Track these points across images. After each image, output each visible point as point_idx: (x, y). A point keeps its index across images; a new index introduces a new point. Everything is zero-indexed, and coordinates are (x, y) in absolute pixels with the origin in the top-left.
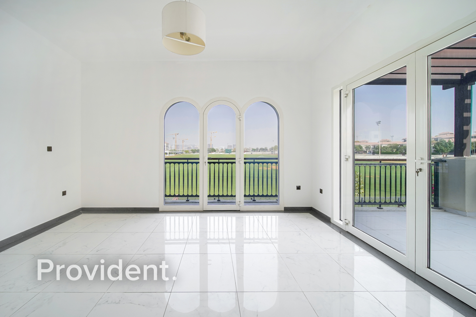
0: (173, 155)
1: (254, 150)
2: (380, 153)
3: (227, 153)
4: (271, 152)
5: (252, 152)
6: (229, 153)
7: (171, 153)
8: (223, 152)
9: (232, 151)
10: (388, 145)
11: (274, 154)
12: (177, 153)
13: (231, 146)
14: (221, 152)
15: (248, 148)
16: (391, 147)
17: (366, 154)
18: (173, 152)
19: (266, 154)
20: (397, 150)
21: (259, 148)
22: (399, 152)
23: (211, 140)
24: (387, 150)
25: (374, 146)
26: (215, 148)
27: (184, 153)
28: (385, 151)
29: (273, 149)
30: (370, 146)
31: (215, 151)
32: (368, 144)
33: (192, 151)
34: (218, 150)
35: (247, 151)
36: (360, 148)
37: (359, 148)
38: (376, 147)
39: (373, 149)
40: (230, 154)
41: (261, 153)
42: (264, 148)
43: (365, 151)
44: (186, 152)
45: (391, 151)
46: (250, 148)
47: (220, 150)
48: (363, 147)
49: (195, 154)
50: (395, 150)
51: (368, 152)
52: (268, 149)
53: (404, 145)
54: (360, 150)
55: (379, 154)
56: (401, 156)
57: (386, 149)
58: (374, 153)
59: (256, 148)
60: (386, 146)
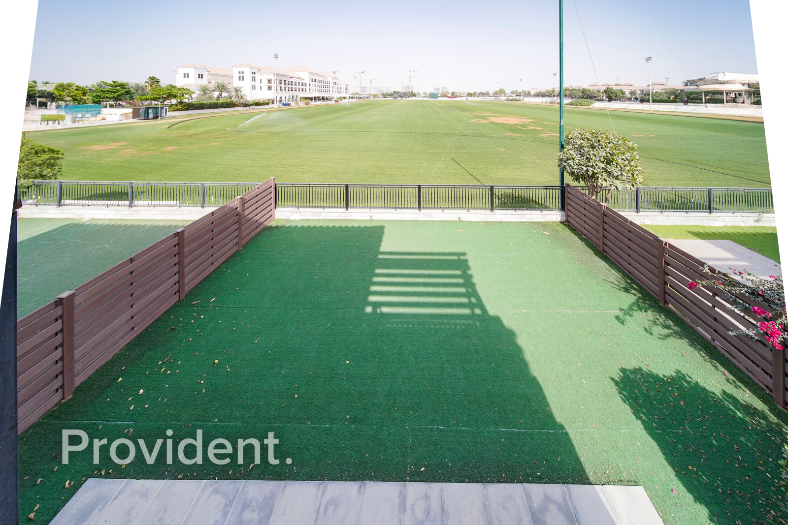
0: (355, 100)
1: (470, 95)
2: (651, 101)
3: (433, 98)
4: (494, 98)
5: (468, 98)
6: (435, 98)
7: (352, 98)
8: (426, 97)
9: (439, 95)
10: (662, 90)
11: (499, 100)
12: (360, 98)
13: (438, 89)
14: (424, 97)
15: (462, 92)
16: (666, 93)
17: (630, 102)
18: (355, 96)
19: (487, 100)
20: (676, 96)
21: (478, 92)
22: (679, 100)
23: (410, 81)
24: (661, 97)
25: (643, 91)
26: (415, 91)
27: (371, 97)
28: (658, 98)
29: (497, 94)
30: (636, 90)
31: (415, 96)
32: (633, 88)
33: (383, 94)
34: (419, 94)
35: (461, 96)
36: (623, 94)
37: (620, 94)
38: (644, 92)
39: (641, 96)
40: (437, 99)
41: (480, 99)
42: (484, 92)
43: (630, 97)
44: (375, 96)
45: (667, 99)
46: (464, 92)
47: (421, 93)
48: (626, 93)
49: (387, 99)
50: (672, 97)
51: (633, 99)
52: (491, 93)
53: (686, 91)
54: (622, 96)
55: (649, 102)
56: (681, 105)
57: (659, 95)
58: (642, 101)
59: (472, 93)
60: (660, 91)
